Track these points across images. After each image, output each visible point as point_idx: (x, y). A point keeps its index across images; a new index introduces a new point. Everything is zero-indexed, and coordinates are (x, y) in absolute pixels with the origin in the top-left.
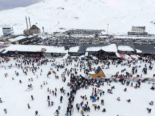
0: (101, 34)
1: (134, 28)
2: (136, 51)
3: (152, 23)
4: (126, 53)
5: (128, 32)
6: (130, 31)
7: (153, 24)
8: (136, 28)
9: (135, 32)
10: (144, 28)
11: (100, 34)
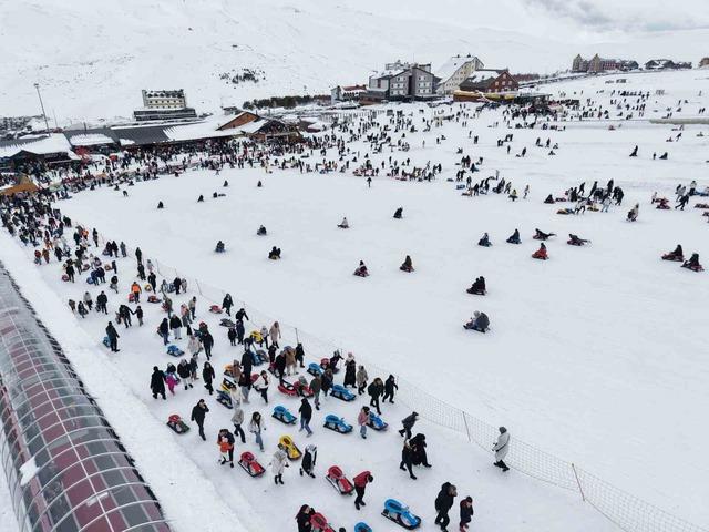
0: (29, 128)
1: (150, 96)
2: (119, 143)
3: (224, 80)
4: (95, 149)
5: (135, 113)
6: (141, 107)
7: (230, 82)
8: (156, 95)
9: (155, 109)
10: (179, 94)
11: (25, 130)
